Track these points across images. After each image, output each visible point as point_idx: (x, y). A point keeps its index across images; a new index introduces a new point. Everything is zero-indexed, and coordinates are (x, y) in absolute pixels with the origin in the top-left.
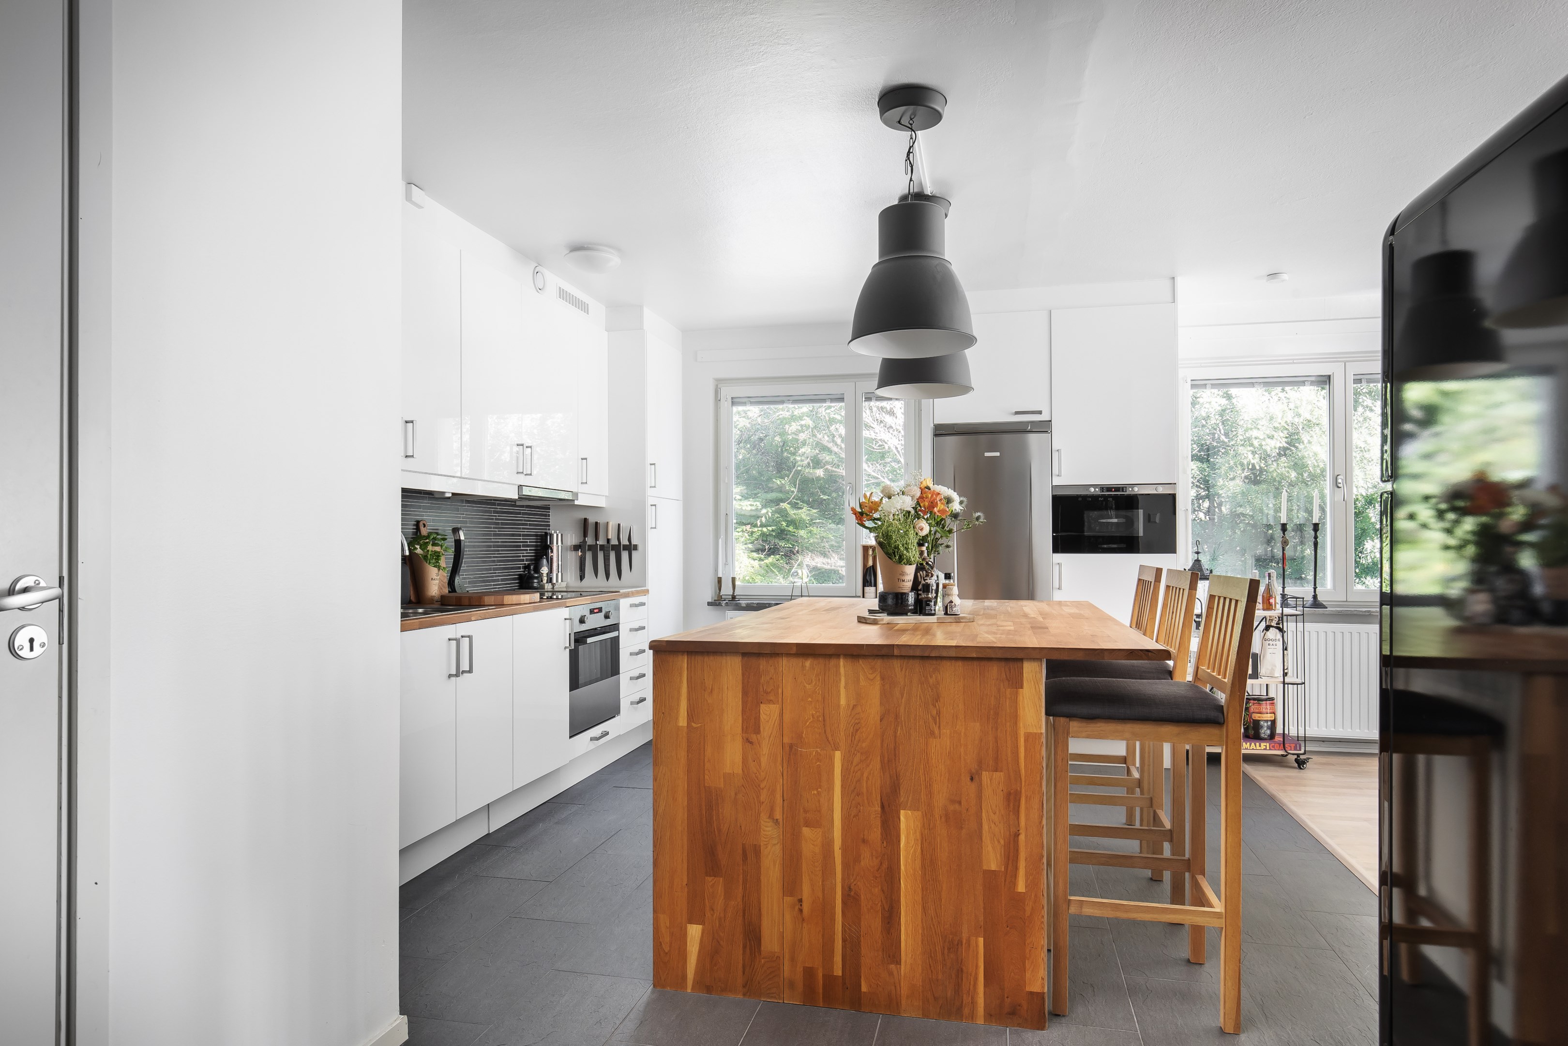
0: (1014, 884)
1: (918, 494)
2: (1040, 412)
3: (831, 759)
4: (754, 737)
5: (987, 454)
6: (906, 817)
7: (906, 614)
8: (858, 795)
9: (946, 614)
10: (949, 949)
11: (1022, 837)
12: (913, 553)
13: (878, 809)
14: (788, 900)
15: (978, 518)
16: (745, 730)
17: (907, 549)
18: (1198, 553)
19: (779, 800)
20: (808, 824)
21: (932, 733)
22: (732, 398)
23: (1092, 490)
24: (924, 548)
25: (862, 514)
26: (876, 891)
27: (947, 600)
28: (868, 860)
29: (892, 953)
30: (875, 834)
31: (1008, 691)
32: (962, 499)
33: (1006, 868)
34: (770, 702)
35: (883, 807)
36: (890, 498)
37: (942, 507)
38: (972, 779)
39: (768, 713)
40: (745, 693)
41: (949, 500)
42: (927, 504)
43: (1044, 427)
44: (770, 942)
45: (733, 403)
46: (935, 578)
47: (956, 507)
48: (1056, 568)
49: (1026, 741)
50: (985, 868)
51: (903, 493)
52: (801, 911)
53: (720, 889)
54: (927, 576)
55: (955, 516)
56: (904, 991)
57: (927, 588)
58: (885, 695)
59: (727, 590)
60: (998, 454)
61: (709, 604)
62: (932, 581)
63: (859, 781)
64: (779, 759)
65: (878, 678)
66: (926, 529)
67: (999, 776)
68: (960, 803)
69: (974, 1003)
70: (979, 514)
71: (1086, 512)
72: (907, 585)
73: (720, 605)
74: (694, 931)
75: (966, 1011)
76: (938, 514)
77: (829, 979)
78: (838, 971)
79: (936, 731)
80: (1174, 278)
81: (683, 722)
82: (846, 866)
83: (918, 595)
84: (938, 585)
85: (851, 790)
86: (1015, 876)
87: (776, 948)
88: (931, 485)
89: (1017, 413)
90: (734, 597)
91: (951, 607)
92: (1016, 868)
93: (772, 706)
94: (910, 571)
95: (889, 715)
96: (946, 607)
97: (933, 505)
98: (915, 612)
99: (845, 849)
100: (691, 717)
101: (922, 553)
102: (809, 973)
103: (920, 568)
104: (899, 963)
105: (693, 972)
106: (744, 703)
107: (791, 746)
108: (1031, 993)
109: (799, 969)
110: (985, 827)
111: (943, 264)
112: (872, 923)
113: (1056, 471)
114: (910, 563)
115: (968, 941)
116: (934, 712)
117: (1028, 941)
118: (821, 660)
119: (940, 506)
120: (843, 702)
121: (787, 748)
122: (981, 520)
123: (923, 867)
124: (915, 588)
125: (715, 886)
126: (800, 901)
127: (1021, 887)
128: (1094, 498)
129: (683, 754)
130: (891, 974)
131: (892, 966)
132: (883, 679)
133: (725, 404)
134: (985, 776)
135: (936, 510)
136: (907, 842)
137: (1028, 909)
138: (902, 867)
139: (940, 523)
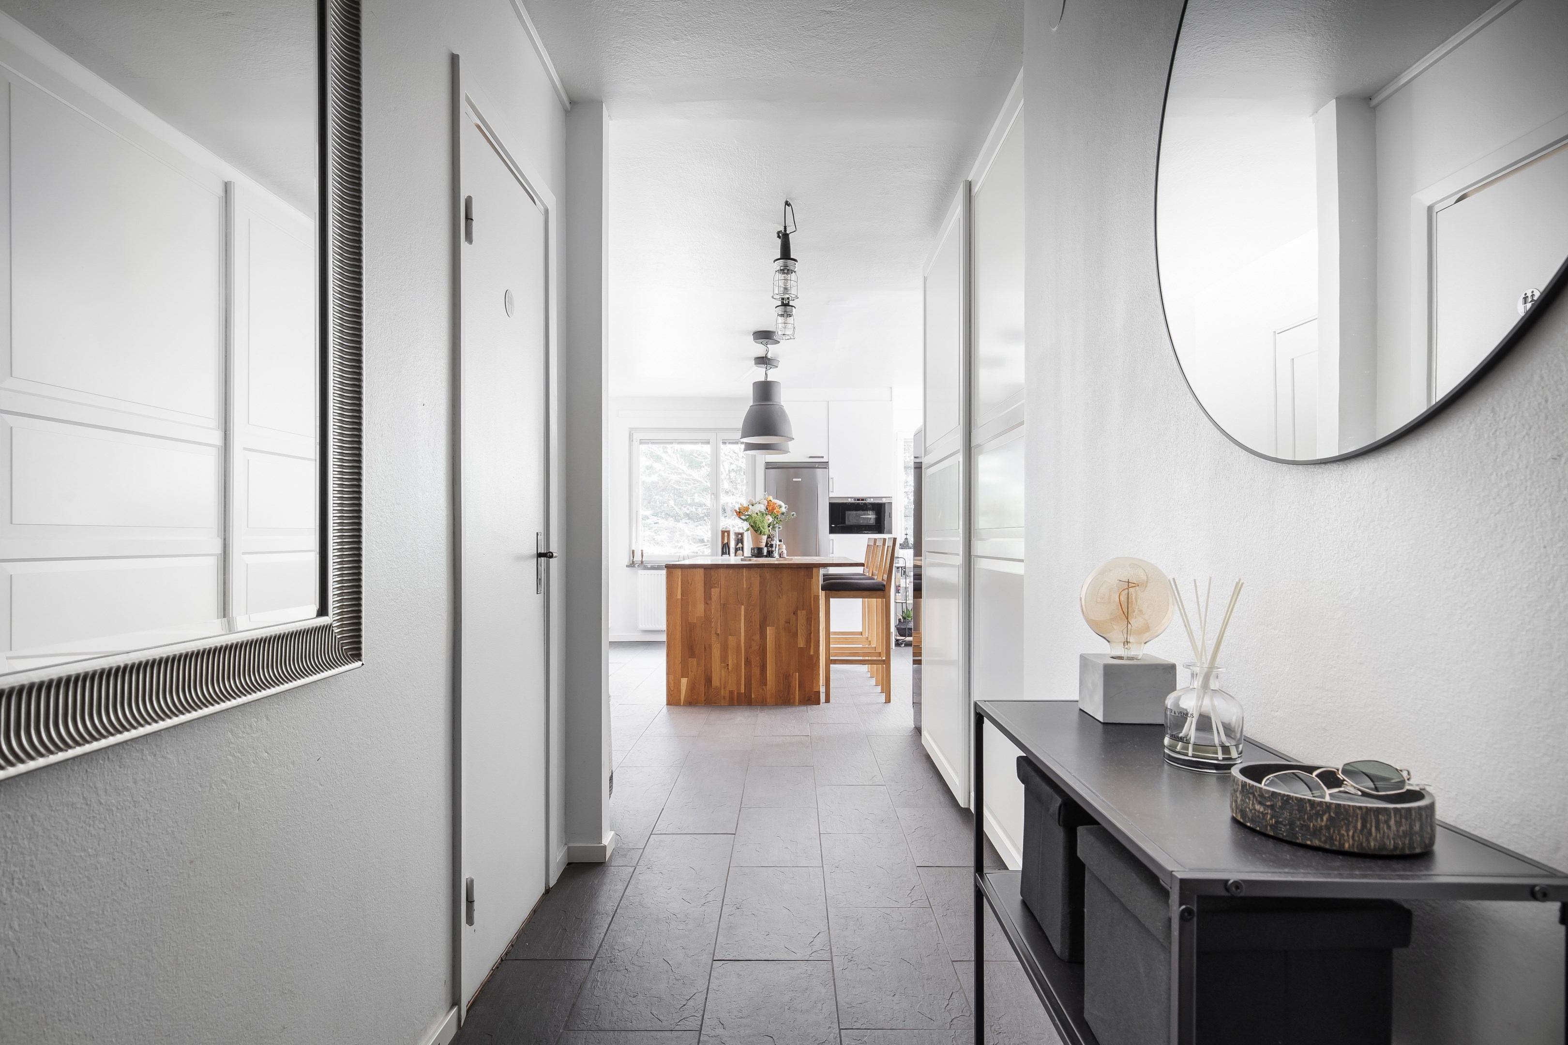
0: (810, 652)
1: (766, 503)
2: (823, 457)
3: (740, 609)
4: (709, 602)
5: (794, 480)
6: (769, 629)
7: (763, 557)
8: (751, 622)
9: (780, 557)
10: (785, 678)
11: (812, 634)
12: (766, 530)
13: (758, 626)
14: (723, 665)
15: (793, 515)
16: (705, 599)
17: (764, 528)
18: (906, 534)
19: (719, 624)
20: (730, 635)
21: (779, 597)
22: (640, 440)
23: (850, 500)
24: (770, 528)
25: (739, 512)
26: (758, 658)
27: (780, 551)
28: (755, 647)
29: (763, 682)
30: (757, 637)
31: (808, 580)
32: (786, 506)
33: (807, 645)
34: (715, 587)
35: (760, 626)
36: (753, 505)
37: (778, 510)
38: (794, 613)
39: (715, 592)
40: (705, 584)
41: (780, 507)
42: (771, 508)
43: (825, 465)
44: (716, 682)
45: (641, 443)
46: (775, 542)
47: (783, 510)
48: (831, 542)
49: (814, 598)
50: (799, 647)
51: (759, 503)
52: (728, 669)
53: (695, 663)
54: (772, 540)
55: (783, 514)
56: (768, 696)
57: (772, 546)
58: (762, 584)
59: (638, 558)
60: (800, 480)
61: (627, 566)
62: (774, 543)
63: (751, 617)
64: (719, 610)
65: (759, 576)
66: (771, 520)
67: (804, 612)
68: (789, 623)
69: (794, 697)
70: (793, 513)
71: (846, 512)
72: (763, 545)
73: (634, 566)
74: (684, 681)
75: (792, 701)
76: (776, 513)
77: (739, 694)
78: (743, 691)
79: (781, 596)
80: (891, 388)
81: (679, 597)
82: (746, 650)
83: (768, 549)
84: (776, 545)
85: (748, 620)
86: (810, 649)
87: (718, 684)
88: (772, 500)
89: (810, 457)
90: (642, 562)
91: (782, 554)
92: (810, 646)
93: (716, 589)
94: (765, 538)
95: (763, 592)
96: (780, 554)
97: (773, 509)
98: (766, 556)
99: (745, 643)
100: (682, 595)
101: (769, 531)
102: (731, 692)
103: (769, 537)
104: (766, 685)
105: (683, 697)
106: (705, 588)
107: (724, 605)
108: (816, 692)
109: (727, 692)
110: (799, 631)
111: (781, 408)
112: (756, 671)
113: (831, 489)
114: (764, 534)
115: (793, 675)
116: (780, 589)
117: (814, 672)
118: (736, 569)
119: (777, 509)
120: (745, 586)
121: (722, 605)
122: (795, 516)
123: (776, 648)
124: (766, 546)
125: (693, 662)
126: (728, 665)
127: (812, 653)
128: (852, 504)
129: (679, 610)
130: (763, 690)
131: (764, 687)
132: (760, 577)
133: (636, 443)
134: (799, 612)
135: (775, 511)
136: (770, 639)
137: (815, 661)
138: (768, 649)
139: (776, 517)
